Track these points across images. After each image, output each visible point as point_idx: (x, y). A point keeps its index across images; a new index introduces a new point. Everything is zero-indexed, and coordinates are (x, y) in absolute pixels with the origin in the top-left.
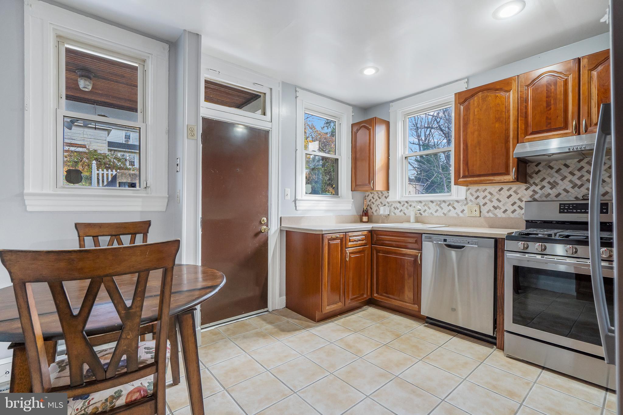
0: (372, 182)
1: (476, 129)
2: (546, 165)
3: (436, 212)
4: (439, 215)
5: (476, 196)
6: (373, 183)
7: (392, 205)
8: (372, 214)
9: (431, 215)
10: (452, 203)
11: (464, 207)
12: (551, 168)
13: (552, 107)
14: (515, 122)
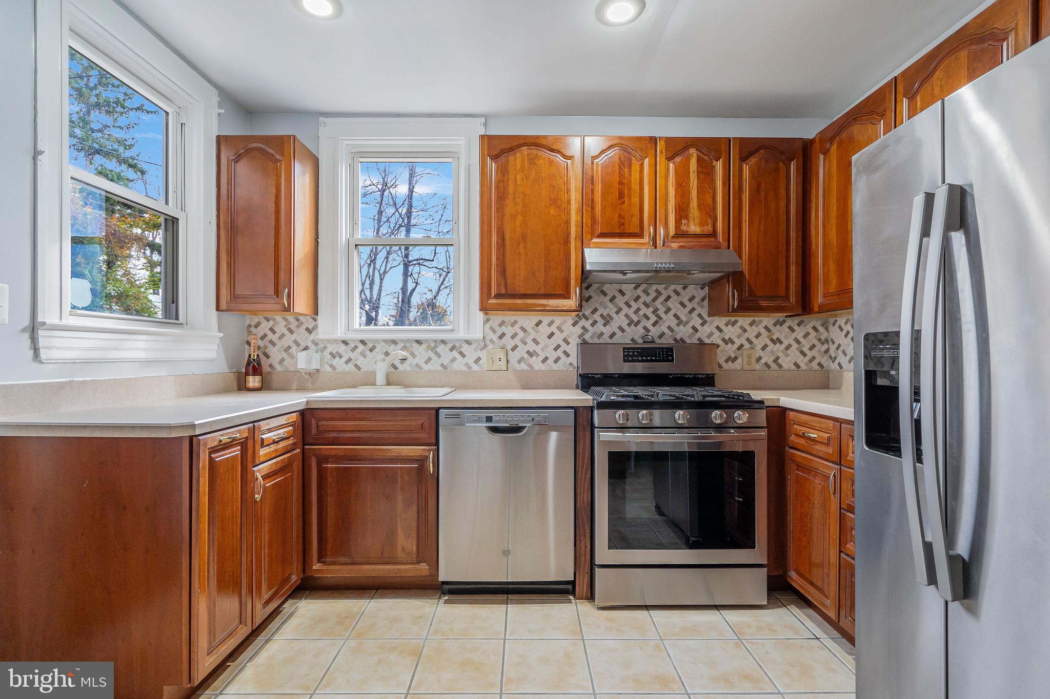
0: (287, 291)
1: (519, 212)
2: (598, 289)
3: (426, 363)
4: (433, 369)
5: (500, 331)
6: (289, 294)
7: (325, 347)
8: (269, 369)
9: (418, 370)
10: (457, 346)
11: (480, 354)
12: (605, 294)
13: (626, 199)
14: (577, 212)
